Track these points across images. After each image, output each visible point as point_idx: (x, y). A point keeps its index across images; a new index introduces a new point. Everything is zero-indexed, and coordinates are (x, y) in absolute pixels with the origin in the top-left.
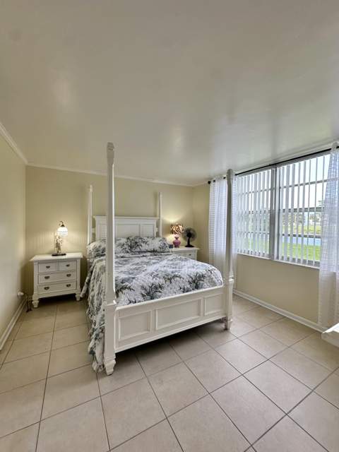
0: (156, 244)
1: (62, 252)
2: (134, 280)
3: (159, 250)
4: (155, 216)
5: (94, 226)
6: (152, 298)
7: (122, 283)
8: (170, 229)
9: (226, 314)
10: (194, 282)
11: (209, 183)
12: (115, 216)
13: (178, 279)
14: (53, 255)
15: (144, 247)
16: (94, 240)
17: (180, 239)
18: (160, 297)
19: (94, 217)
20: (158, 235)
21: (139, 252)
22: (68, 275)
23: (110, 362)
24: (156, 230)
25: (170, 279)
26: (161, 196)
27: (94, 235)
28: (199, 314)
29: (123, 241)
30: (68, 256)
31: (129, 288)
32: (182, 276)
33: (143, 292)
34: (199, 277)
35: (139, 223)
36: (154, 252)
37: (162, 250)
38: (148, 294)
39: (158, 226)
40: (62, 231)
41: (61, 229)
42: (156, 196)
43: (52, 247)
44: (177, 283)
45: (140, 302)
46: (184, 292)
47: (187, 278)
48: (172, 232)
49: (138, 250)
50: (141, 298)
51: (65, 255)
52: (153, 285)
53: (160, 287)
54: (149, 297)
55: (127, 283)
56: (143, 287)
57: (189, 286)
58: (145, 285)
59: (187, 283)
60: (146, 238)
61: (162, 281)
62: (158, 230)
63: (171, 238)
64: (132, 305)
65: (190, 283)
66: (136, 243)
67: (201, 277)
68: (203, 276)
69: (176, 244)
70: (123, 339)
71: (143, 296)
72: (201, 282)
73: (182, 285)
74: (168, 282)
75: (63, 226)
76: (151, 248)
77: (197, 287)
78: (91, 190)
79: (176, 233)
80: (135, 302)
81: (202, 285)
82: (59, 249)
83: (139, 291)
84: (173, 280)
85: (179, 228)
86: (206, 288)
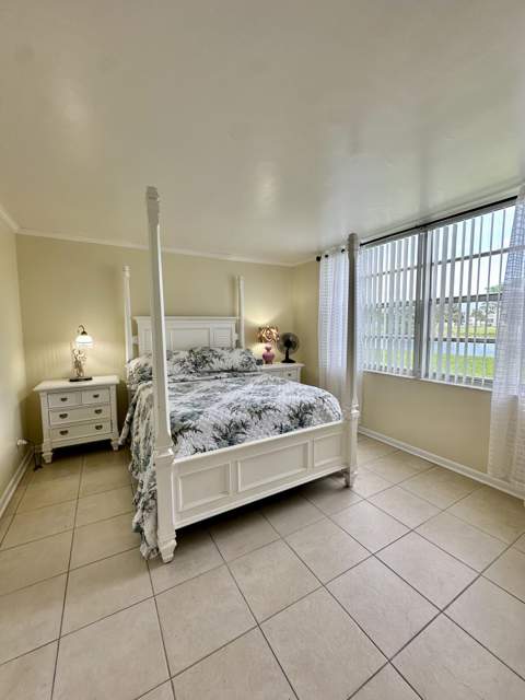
0: (236, 359)
1: (87, 375)
2: (202, 416)
3: (240, 368)
4: (234, 315)
5: (135, 333)
6: (231, 444)
7: (182, 421)
8: (258, 335)
9: (347, 464)
10: (297, 416)
11: (319, 259)
12: (165, 315)
13: (272, 412)
14: (71, 381)
15: (217, 364)
16: (136, 354)
17: (274, 351)
18: (243, 441)
19: (135, 318)
20: (238, 345)
21: (209, 373)
22: (98, 412)
23: (168, 543)
24: (235, 337)
25: (259, 412)
26: (242, 282)
27: (136, 347)
28: (305, 466)
29: (184, 355)
30: (96, 381)
31: (194, 429)
32: (277, 407)
33: (217, 434)
34: (305, 408)
35: (207, 326)
36: (232, 371)
37: (245, 368)
38: (225, 436)
39: (238, 331)
40: (83, 342)
41: (81, 338)
42: (234, 283)
43: (70, 368)
44: (270, 419)
45: (212, 449)
46: (281, 432)
47: (285, 411)
48: (261, 340)
49: (208, 368)
50: (213, 444)
51: (91, 379)
52: (232, 422)
53: (244, 425)
54: (225, 442)
55: (190, 421)
56: (215, 427)
57: (289, 423)
58: (219, 423)
59: (286, 418)
60: (219, 350)
61: (245, 416)
62: (240, 336)
63: (259, 350)
64: (199, 455)
65: (291, 418)
66: (204, 358)
67: (308, 408)
68: (311, 407)
69: (267, 359)
70: (187, 507)
71: (217, 440)
72: (308, 416)
73: (278, 422)
74: (256, 418)
75: (84, 333)
76: (228, 365)
77: (302, 424)
78: (127, 274)
79: (266, 342)
80: (205, 451)
81: (311, 419)
82: (81, 370)
83: (210, 433)
84: (263, 415)
85: (271, 333)
86: (316, 425)
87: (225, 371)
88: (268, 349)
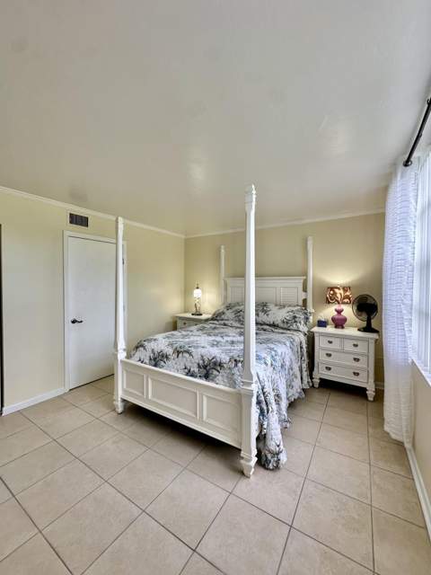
0: (280, 315)
1: (201, 313)
6: (155, 365)
10: (205, 367)
13: (187, 355)
19: (226, 278)
24: (302, 295)
25: (179, 352)
31: (145, 348)
32: (193, 354)
33: (152, 356)
34: (215, 364)
36: (272, 326)
38: (155, 359)
41: (196, 291)
44: (185, 360)
46: (187, 374)
47: (197, 358)
50: (147, 361)
52: (161, 351)
53: (167, 357)
54: (153, 362)
56: (153, 351)
57: (196, 370)
58: (156, 350)
59: (196, 365)
61: (170, 351)
62: (307, 295)
64: (139, 363)
65: (199, 366)
67: (217, 365)
68: (221, 365)
71: (151, 359)
72: (215, 372)
73: (188, 365)
74: (175, 355)
75: (198, 288)
77: (207, 377)
81: (216, 376)
83: (149, 353)
84: (180, 355)
85: (335, 293)
86: (219, 384)
87: (267, 325)
88: (339, 312)
